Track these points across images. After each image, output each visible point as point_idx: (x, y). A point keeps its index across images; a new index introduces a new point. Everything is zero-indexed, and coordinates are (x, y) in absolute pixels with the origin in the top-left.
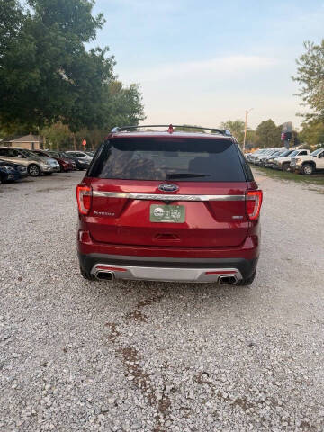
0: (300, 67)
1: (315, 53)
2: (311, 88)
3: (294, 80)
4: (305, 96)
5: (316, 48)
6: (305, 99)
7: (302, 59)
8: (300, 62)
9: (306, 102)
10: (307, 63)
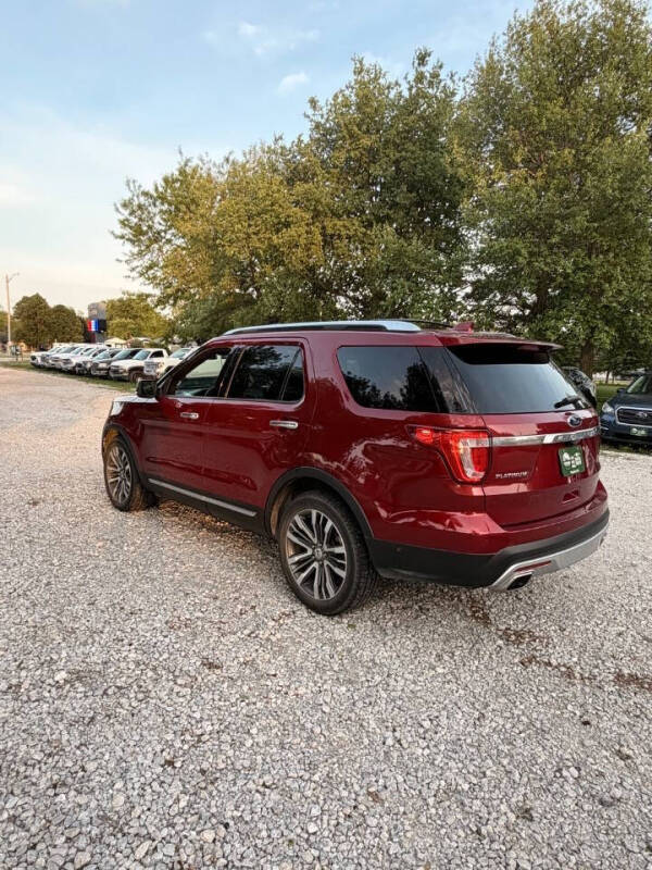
0: (122, 218)
1: (142, 199)
2: (140, 254)
3: (117, 237)
4: (135, 263)
5: (146, 194)
6: (133, 269)
7: (125, 205)
8: (121, 209)
9: (135, 274)
10: (131, 214)
